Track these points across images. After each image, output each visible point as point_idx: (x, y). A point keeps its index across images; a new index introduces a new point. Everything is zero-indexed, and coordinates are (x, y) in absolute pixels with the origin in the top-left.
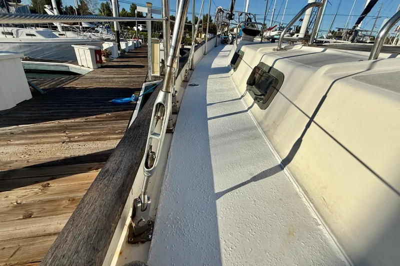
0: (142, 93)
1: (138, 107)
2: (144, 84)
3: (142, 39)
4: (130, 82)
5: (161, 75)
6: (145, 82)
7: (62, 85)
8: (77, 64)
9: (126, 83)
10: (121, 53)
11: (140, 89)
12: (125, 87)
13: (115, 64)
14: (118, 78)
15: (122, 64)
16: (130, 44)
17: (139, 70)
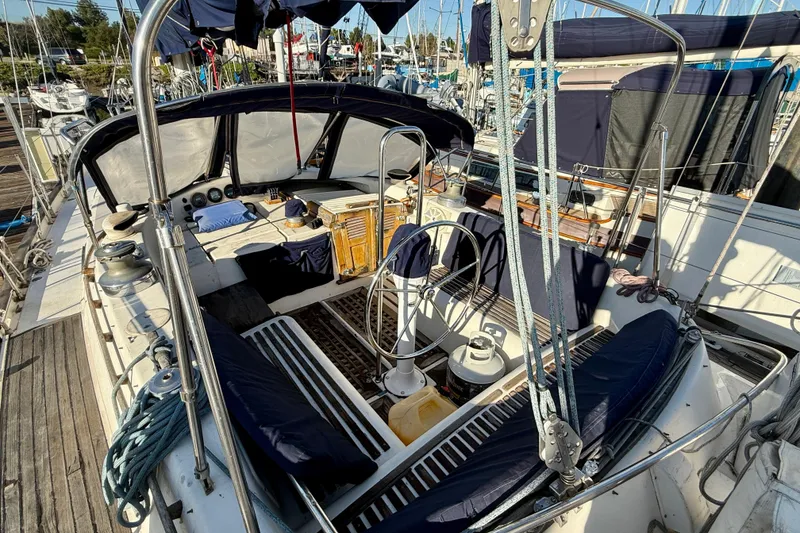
4: (9, 200)
11: (30, 207)
17: (16, 176)
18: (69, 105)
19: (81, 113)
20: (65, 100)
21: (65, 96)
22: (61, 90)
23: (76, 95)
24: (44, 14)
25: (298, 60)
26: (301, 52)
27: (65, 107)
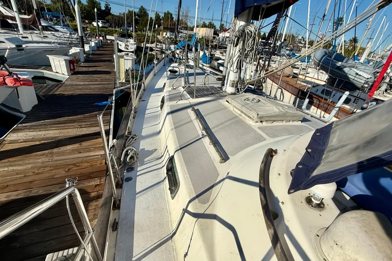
0: (114, 97)
1: (113, 108)
2: (114, 91)
3: (103, 37)
4: (103, 88)
5: (126, 81)
6: (115, 88)
7: (52, 92)
8: (52, 71)
9: (100, 89)
10: (86, 57)
11: (112, 95)
12: (100, 93)
13: (84, 69)
14: (93, 85)
15: (91, 69)
16: (93, 44)
17: (107, 76)
18: (129, 48)
19: (132, 52)
20: (128, 46)
21: (128, 44)
22: (128, 41)
23: (132, 44)
24: (127, 12)
25: (226, 40)
26: (227, 36)
27: (127, 49)
